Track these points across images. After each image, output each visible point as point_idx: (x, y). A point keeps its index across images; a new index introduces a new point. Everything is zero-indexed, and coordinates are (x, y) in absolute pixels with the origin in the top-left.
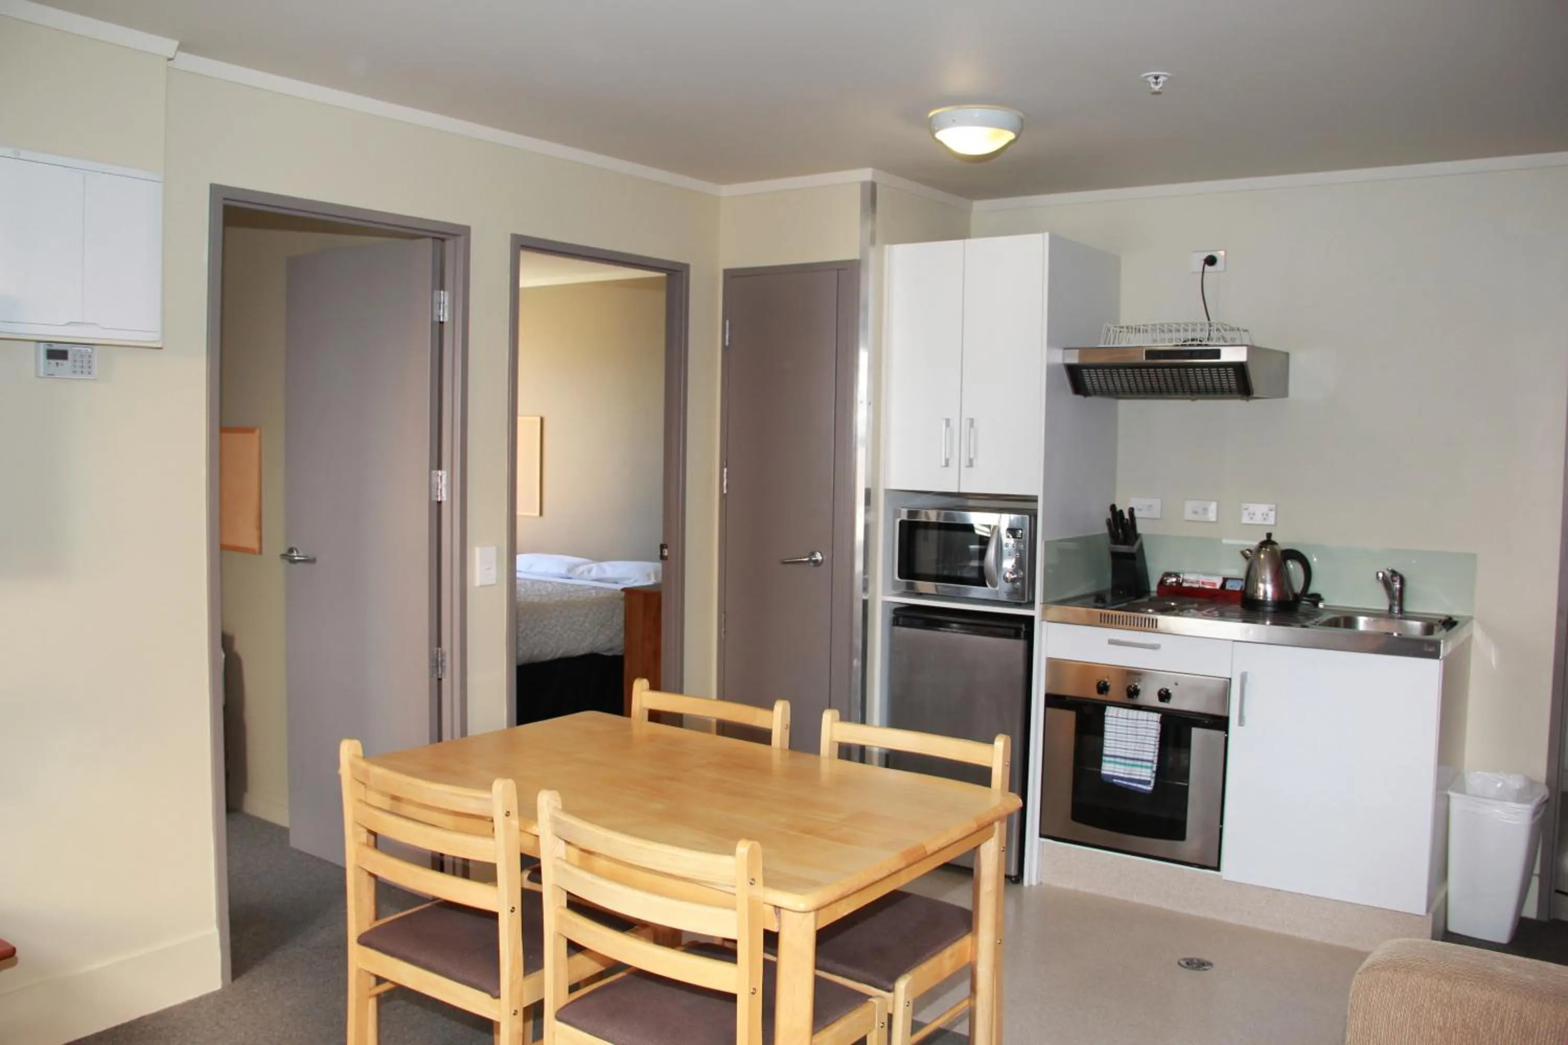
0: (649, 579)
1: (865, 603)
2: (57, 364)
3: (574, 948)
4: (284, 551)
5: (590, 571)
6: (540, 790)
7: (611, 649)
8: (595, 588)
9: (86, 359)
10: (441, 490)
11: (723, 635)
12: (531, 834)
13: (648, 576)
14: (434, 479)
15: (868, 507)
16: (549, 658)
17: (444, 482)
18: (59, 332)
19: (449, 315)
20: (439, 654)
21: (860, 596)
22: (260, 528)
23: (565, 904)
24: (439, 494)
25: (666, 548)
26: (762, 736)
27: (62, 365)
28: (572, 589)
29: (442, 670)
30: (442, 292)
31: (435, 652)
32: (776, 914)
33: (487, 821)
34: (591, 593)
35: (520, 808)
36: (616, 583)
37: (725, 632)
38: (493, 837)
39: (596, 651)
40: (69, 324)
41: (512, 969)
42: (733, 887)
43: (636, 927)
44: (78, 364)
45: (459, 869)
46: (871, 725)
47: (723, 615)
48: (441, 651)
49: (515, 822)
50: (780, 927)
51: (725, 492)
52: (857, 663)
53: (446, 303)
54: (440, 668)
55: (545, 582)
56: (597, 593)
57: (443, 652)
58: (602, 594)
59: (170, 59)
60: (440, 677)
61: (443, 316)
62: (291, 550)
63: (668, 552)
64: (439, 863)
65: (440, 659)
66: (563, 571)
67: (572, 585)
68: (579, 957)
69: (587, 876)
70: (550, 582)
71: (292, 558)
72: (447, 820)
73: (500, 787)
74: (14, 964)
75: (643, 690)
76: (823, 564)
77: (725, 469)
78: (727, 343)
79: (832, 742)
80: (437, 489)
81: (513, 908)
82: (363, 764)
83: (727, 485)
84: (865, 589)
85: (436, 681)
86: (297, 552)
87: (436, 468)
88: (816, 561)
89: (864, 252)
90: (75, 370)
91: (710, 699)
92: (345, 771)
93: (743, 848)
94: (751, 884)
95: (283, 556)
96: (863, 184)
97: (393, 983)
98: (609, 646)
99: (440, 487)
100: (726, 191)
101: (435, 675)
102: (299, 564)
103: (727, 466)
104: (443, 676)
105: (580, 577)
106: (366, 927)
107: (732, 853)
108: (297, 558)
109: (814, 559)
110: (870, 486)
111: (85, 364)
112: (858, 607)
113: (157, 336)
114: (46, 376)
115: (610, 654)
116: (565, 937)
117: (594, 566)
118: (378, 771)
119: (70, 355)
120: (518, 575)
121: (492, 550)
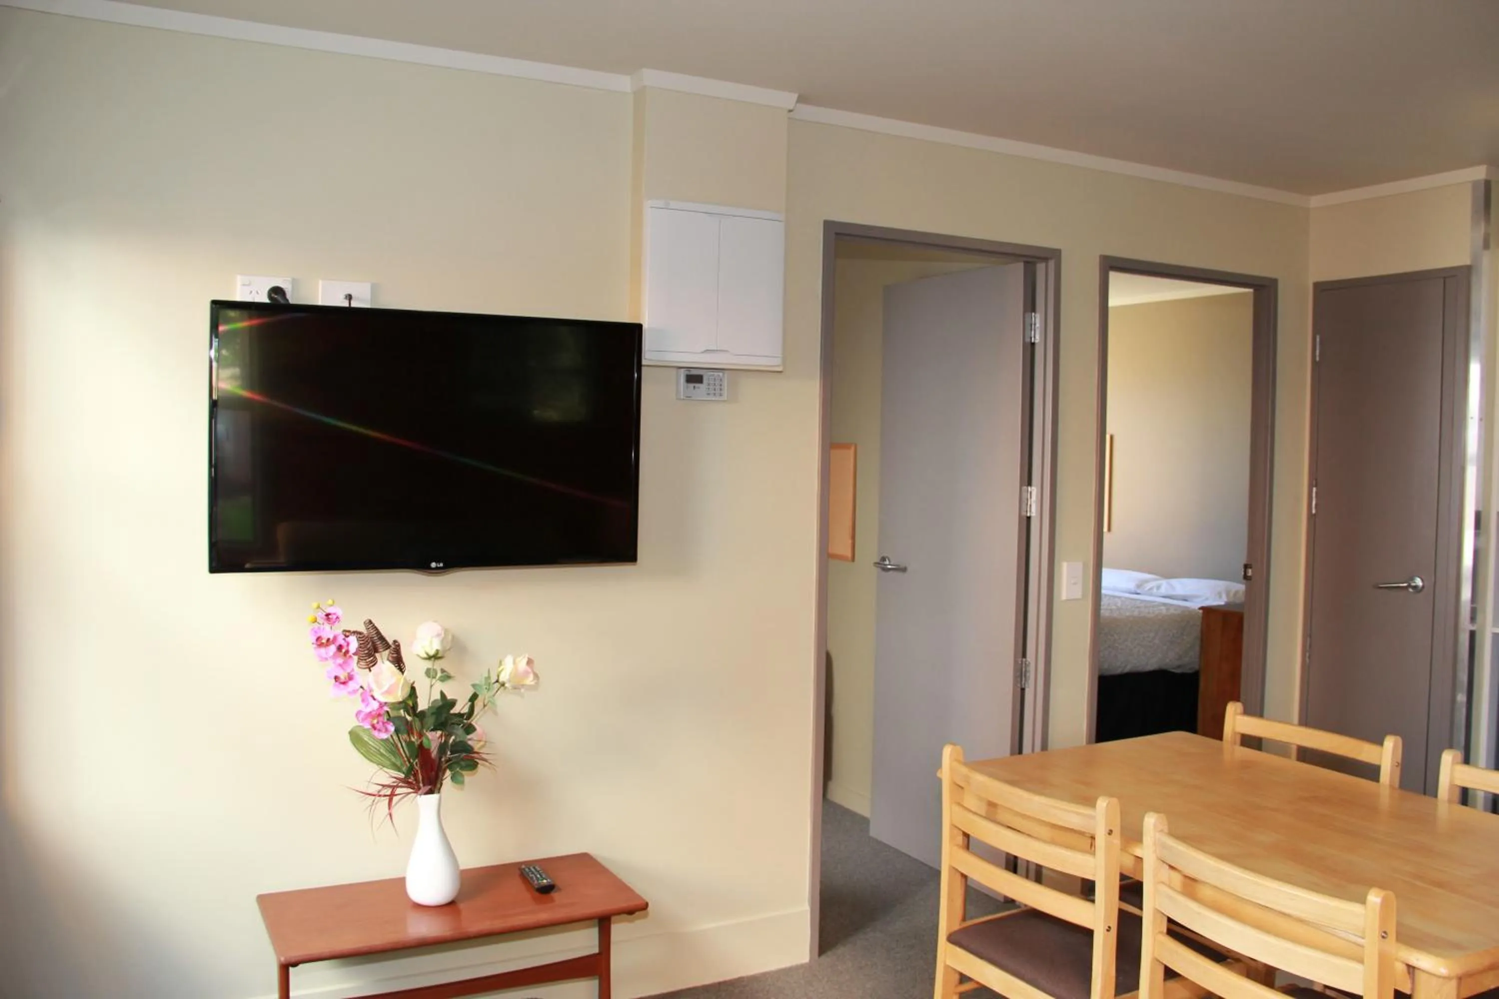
0: (1220, 597)
1: (1472, 634)
2: (694, 387)
3: (1170, 974)
4: (877, 560)
5: (1159, 587)
6: (1146, 812)
7: (1179, 667)
8: (1164, 604)
9: (717, 382)
10: (1031, 506)
11: (1307, 660)
12: (1132, 855)
13: (1220, 595)
14: (1024, 494)
15: (1478, 531)
16: (1119, 671)
17: (1034, 498)
18: (695, 359)
19: (1040, 337)
20: (1024, 665)
21: (1465, 625)
22: (853, 537)
23: (1165, 930)
24: (1028, 509)
25: (1251, 568)
26: (1371, 772)
27: (699, 388)
28: (1142, 605)
29: (1025, 680)
30: (1033, 314)
31: (1020, 662)
32: (1409, 973)
33: (1086, 836)
34: (1161, 610)
35: (1123, 828)
36: (1186, 600)
37: (1309, 657)
38: (1093, 854)
39: (1164, 667)
40: (707, 351)
41: (1104, 988)
42: (1363, 938)
43: (1229, 960)
44: (711, 387)
45: (1032, 873)
46: (1476, 766)
47: (1308, 639)
48: (1026, 661)
49: (1116, 840)
50: (1413, 989)
51: (1314, 511)
52: (1461, 698)
53: (1038, 325)
54: (1024, 679)
55: (1114, 597)
56: (1168, 610)
57: (1027, 663)
58: (1172, 611)
59: (790, 111)
60: (1023, 687)
61: (1035, 337)
62: (884, 559)
63: (1252, 572)
64: (1012, 864)
65: (1024, 669)
66: (1132, 586)
67: (1142, 601)
68: (1173, 984)
69: (1193, 906)
70: (1119, 597)
71: (885, 566)
72: (1044, 832)
73: (1105, 804)
74: (646, 916)
75: (1236, 714)
76: (1425, 589)
77: (1314, 489)
78: (1318, 359)
79: (1452, 786)
80: (1027, 504)
81: (1109, 927)
82: (964, 770)
83: (1316, 505)
84: (1473, 619)
85: (1019, 690)
86: (889, 561)
87: (1027, 484)
88: (1415, 587)
89: (1476, 257)
90: (709, 392)
91: (1291, 724)
92: (945, 774)
93: (1374, 898)
94: (1383, 937)
95: (876, 564)
96: (1475, 184)
97: (978, 983)
98: (1177, 663)
99: (1029, 503)
100: (1316, 201)
101: (1019, 685)
102: (891, 572)
103: (1316, 486)
104: (1026, 685)
105: (1150, 592)
106: (956, 926)
107: (1362, 901)
108: (889, 567)
109: (1413, 584)
110: (1480, 509)
111: (718, 387)
112: (1464, 639)
113: (778, 361)
114: (684, 398)
115: (1178, 671)
116: (1162, 963)
117: (1164, 583)
118: (979, 778)
119: (705, 381)
120: (1103, 591)
121: (1079, 566)
